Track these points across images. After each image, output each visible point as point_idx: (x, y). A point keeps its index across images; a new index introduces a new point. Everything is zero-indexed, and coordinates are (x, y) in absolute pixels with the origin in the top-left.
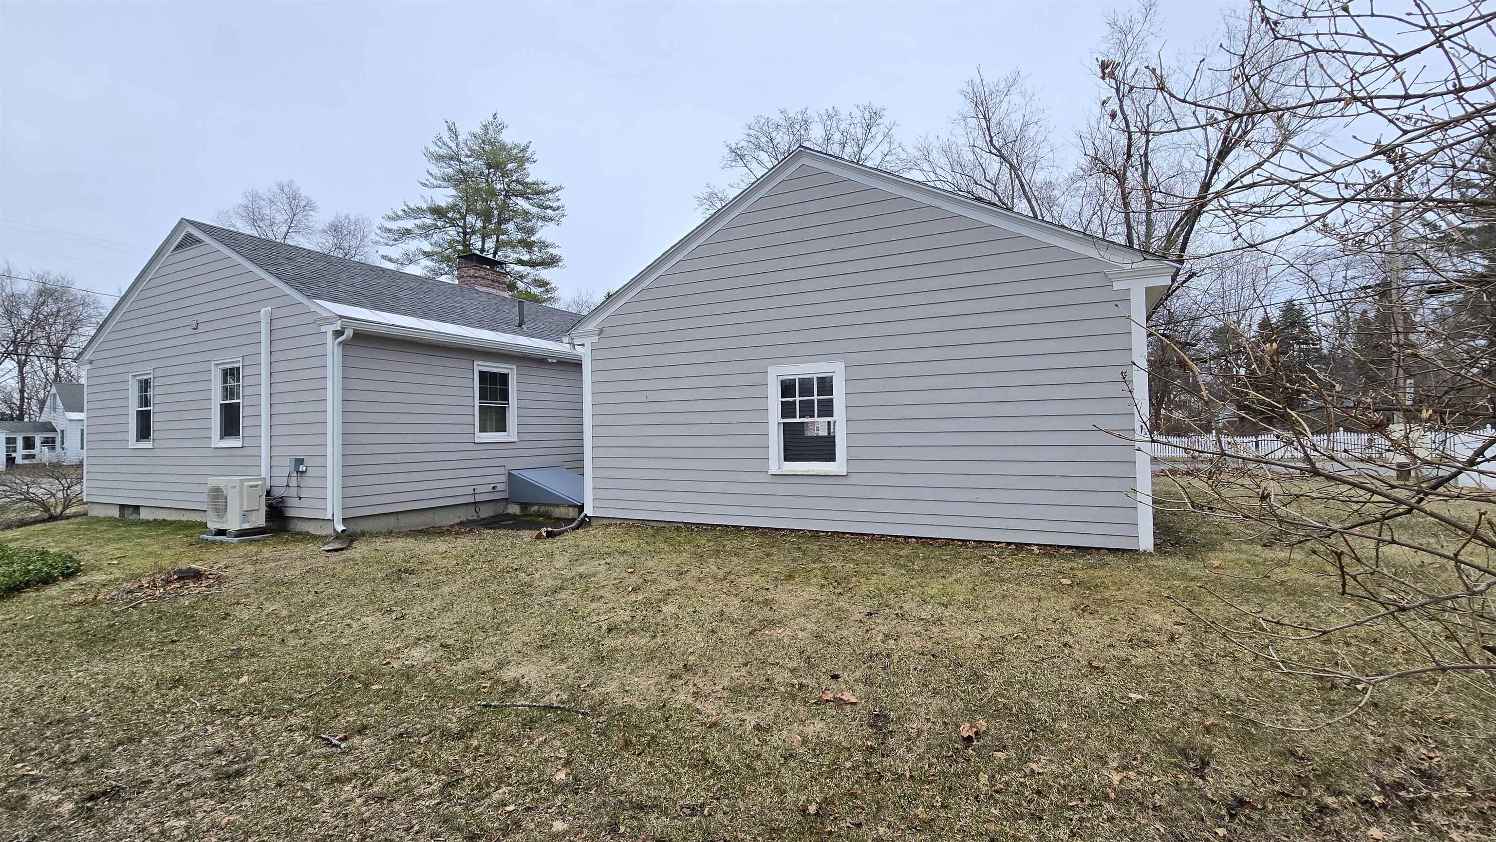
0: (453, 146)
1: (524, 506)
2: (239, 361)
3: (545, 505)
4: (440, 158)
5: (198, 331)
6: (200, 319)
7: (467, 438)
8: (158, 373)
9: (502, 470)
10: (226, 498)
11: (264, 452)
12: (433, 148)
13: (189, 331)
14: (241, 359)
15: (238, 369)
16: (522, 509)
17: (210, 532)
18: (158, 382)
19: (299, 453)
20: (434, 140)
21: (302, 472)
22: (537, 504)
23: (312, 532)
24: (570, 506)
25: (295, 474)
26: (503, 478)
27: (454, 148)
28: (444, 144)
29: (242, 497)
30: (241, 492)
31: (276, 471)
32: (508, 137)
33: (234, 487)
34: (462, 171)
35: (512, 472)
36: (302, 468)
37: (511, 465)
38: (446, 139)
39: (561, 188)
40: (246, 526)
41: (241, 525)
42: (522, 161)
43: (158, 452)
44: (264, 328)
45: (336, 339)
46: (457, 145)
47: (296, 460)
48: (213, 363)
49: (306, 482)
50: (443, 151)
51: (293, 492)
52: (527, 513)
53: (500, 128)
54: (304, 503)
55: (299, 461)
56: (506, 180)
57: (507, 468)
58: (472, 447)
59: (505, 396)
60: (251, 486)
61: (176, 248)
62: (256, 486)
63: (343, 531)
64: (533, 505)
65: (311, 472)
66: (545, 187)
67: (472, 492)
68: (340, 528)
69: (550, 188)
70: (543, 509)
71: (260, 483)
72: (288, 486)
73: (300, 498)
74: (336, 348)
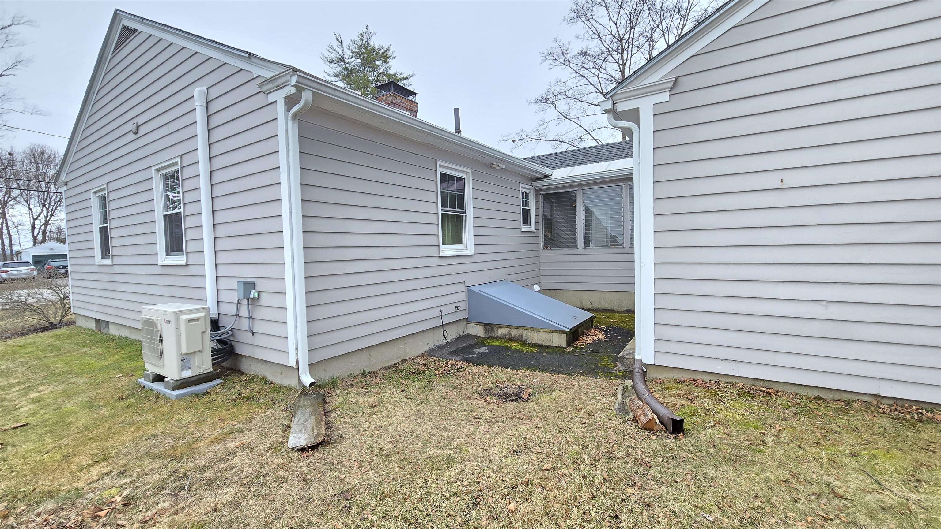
0: (340, 51)
1: (489, 327)
2: (176, 163)
3: (518, 328)
4: (332, 61)
5: (139, 135)
6: (140, 120)
7: (433, 251)
8: (112, 186)
9: (462, 288)
10: (161, 335)
11: (209, 271)
12: (327, 54)
13: (132, 136)
14: (178, 159)
15: (177, 172)
16: (486, 331)
17: (146, 377)
18: (112, 196)
19: (249, 273)
20: (328, 48)
21: (253, 299)
22: (507, 326)
23: (270, 378)
24: (553, 331)
25: (245, 301)
26: (463, 296)
27: (341, 52)
28: (334, 50)
29: (179, 335)
30: (178, 328)
31: (224, 296)
32: (376, 42)
33: (169, 322)
34: (346, 69)
35: (472, 288)
36: (253, 294)
37: (471, 279)
38: (335, 47)
39: (413, 75)
40: (187, 374)
41: (180, 374)
42: (385, 58)
43: (117, 269)
44: (199, 116)
45: (288, 110)
46: (343, 50)
47: (245, 283)
48: (153, 168)
49: (260, 313)
50: (334, 56)
51: (245, 324)
52: (493, 335)
53: (371, 35)
54: (259, 340)
55: (249, 285)
56: (376, 73)
57: (467, 285)
58: (437, 261)
59: (462, 205)
60: (190, 321)
61: (115, 49)
62: (197, 319)
63: (312, 384)
64: (500, 326)
65: (265, 300)
66: (402, 76)
67: (438, 314)
68: (307, 380)
69: (405, 77)
70: (515, 333)
71: (202, 314)
72: (237, 315)
73: (253, 333)
74: (290, 123)
